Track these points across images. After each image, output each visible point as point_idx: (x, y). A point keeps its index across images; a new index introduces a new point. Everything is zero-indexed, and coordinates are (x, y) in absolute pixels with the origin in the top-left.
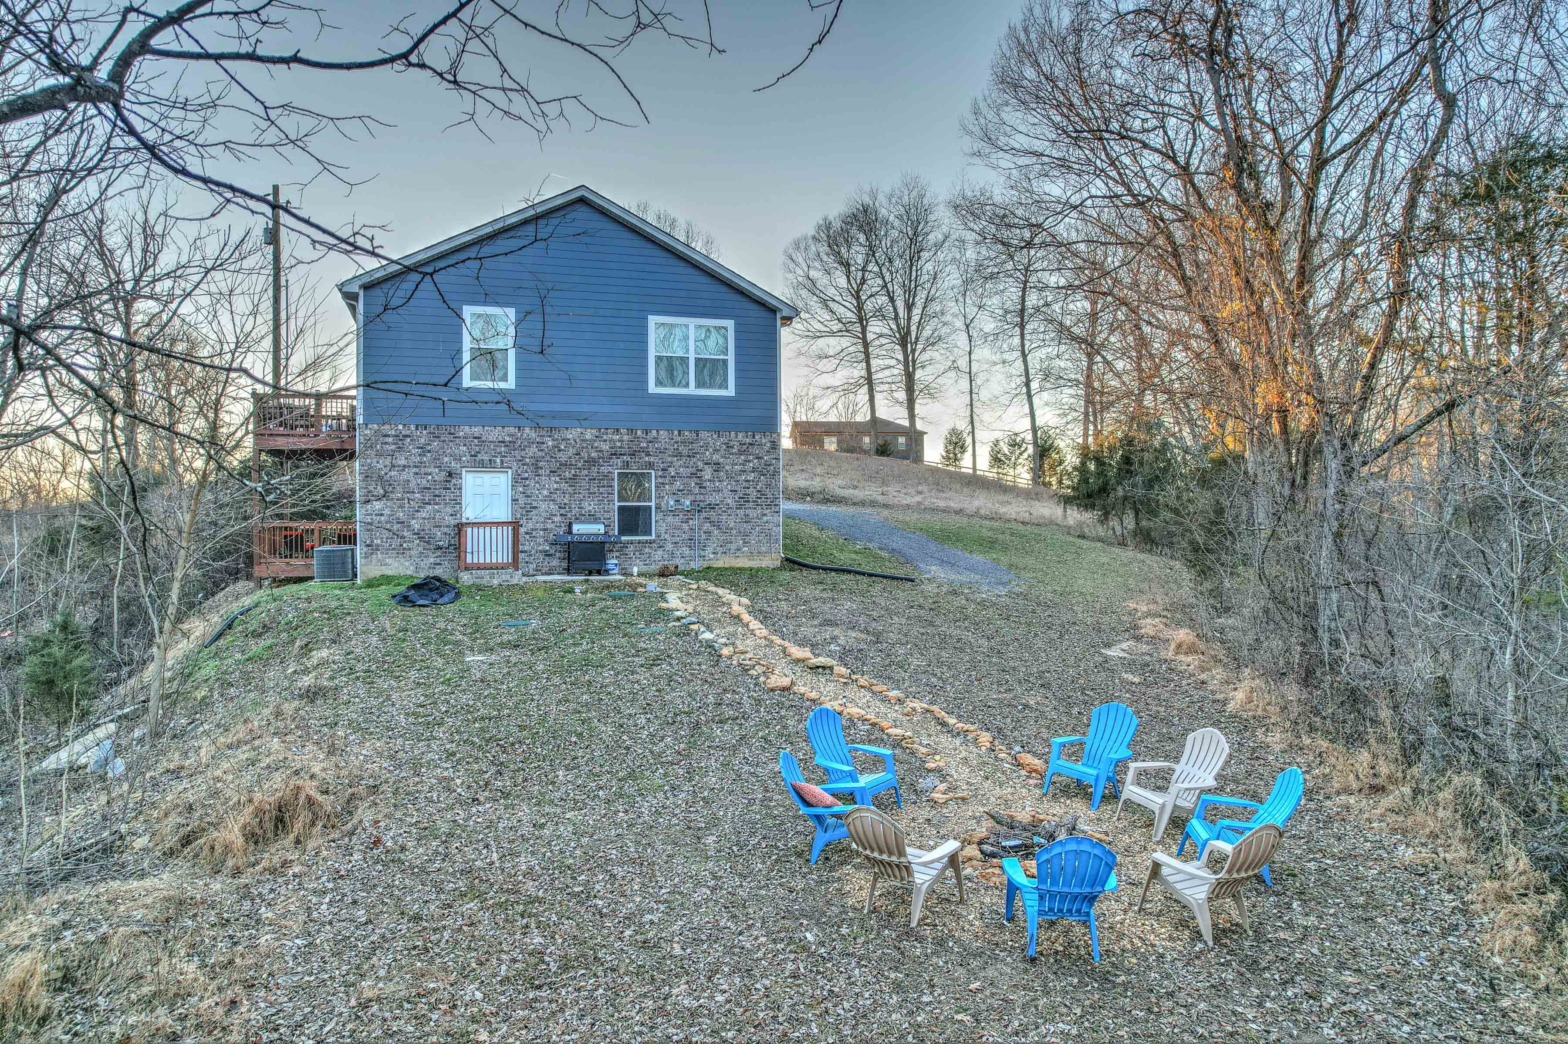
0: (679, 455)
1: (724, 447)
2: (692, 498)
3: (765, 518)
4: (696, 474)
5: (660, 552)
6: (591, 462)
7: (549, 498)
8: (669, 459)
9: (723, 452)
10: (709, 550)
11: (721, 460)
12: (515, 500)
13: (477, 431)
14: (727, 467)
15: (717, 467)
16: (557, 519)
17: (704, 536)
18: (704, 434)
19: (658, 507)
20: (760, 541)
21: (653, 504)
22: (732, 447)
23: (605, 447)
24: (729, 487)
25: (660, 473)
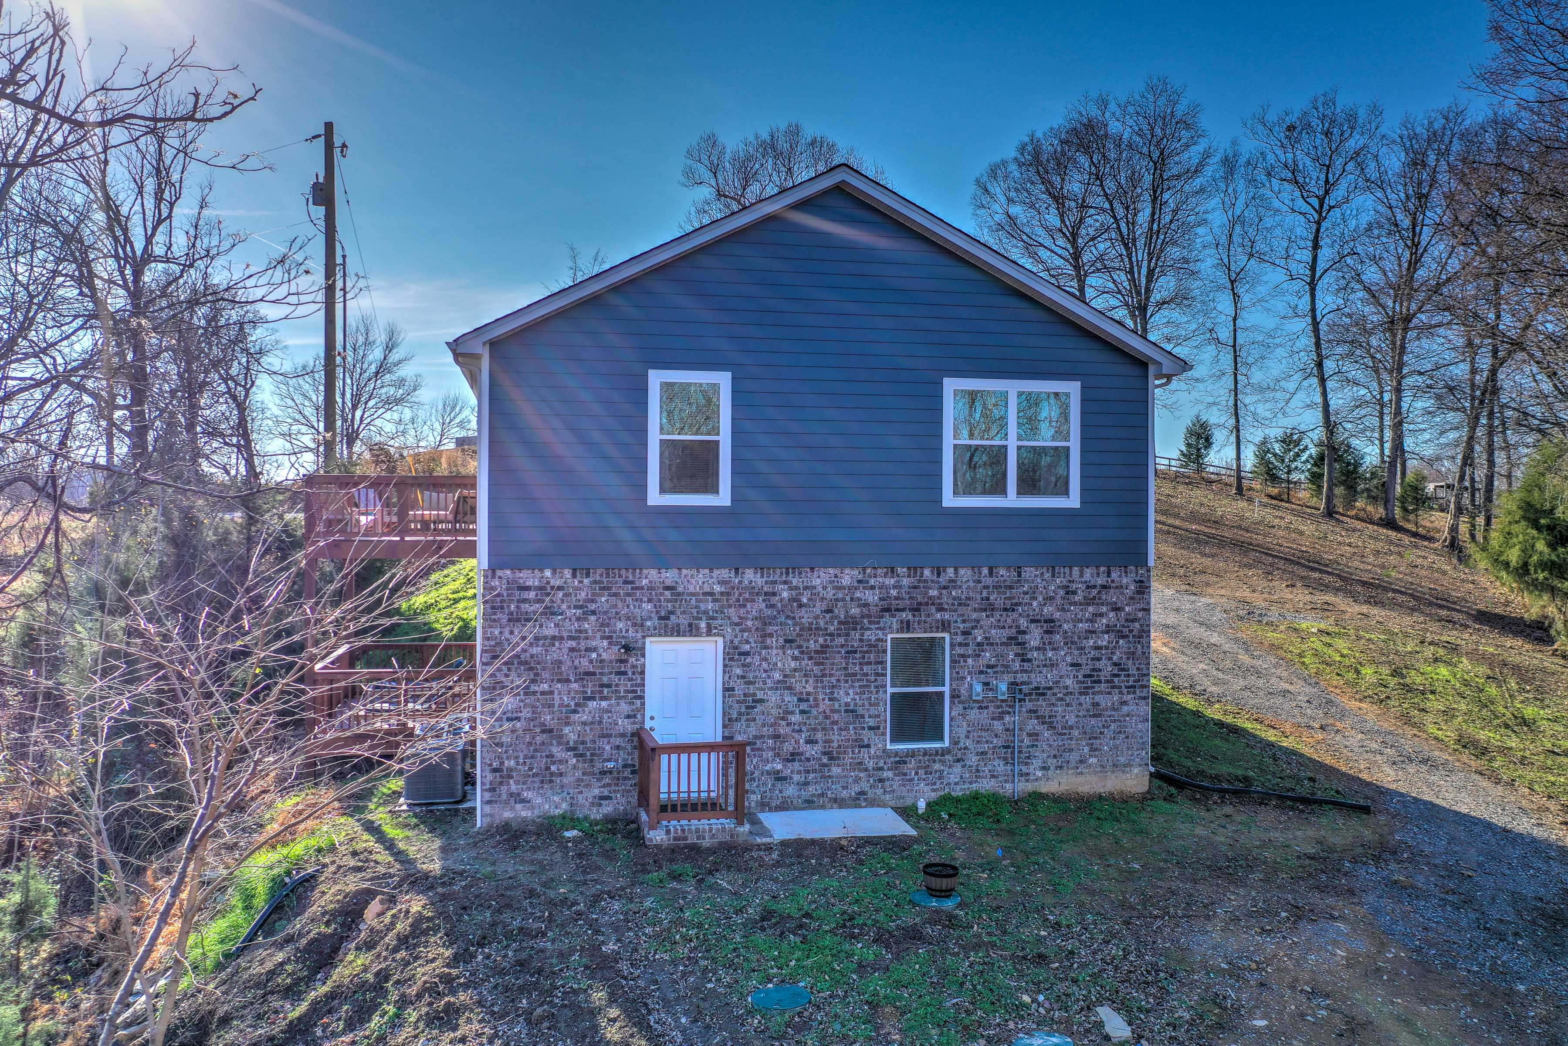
0: (989, 608)
1: (1062, 592)
2: (1008, 678)
3: (1125, 709)
4: (1016, 639)
5: (958, 769)
6: (850, 624)
7: (784, 685)
8: (975, 616)
9: (1059, 601)
10: (1037, 763)
11: (1057, 615)
12: (728, 690)
13: (670, 576)
14: (1066, 626)
15: (1050, 626)
16: (796, 718)
17: (1027, 742)
18: (1029, 573)
19: (955, 696)
20: (1116, 747)
21: (946, 689)
22: (1074, 593)
23: (872, 597)
24: (1069, 659)
25: (959, 639)
